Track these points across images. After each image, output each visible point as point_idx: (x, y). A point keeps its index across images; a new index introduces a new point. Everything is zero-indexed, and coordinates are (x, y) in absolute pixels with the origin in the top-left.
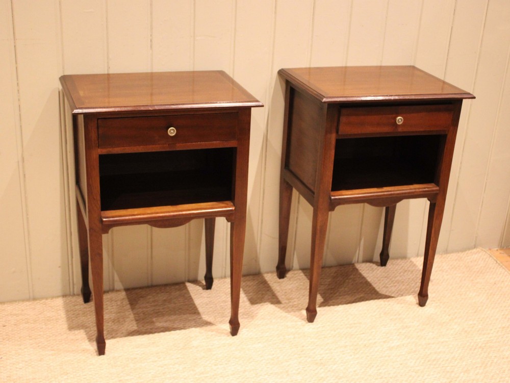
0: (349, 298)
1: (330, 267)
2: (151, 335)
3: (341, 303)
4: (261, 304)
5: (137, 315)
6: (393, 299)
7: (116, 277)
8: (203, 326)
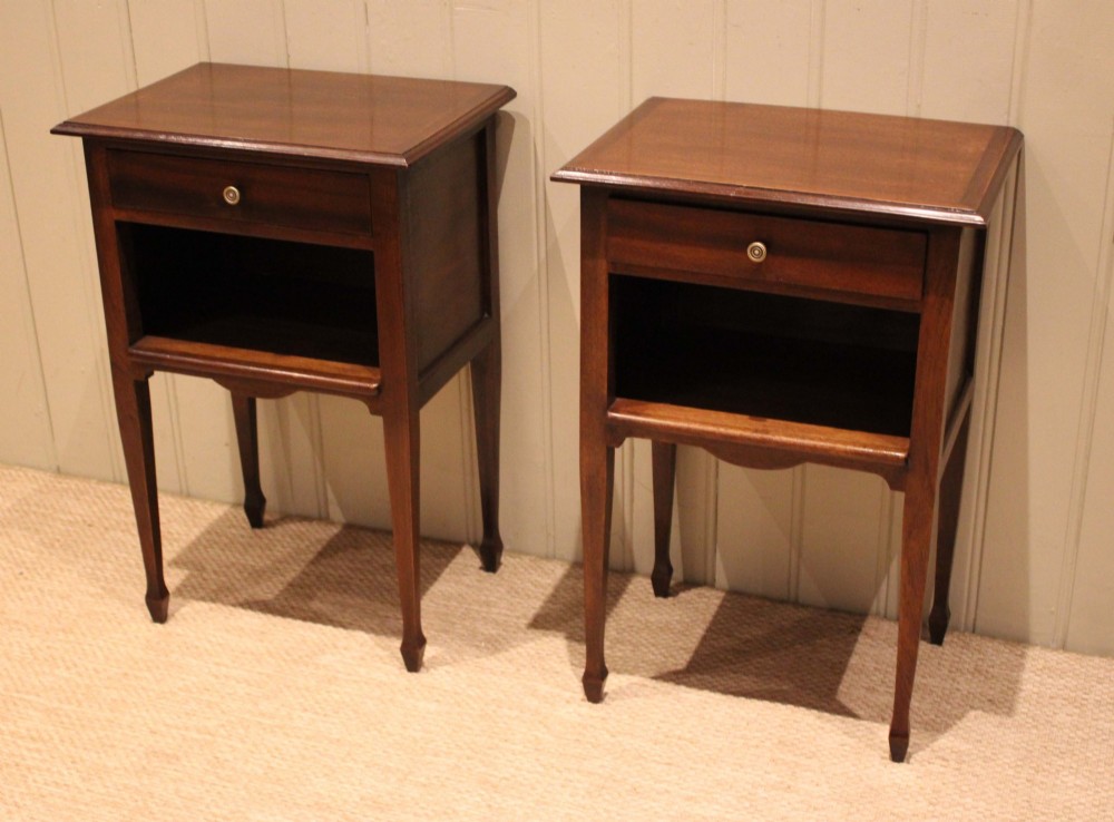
0: (748, 682)
1: (805, 606)
2: (278, 620)
3: (713, 688)
4: (548, 632)
5: (304, 577)
6: (851, 720)
7: (331, 496)
8: (385, 634)
